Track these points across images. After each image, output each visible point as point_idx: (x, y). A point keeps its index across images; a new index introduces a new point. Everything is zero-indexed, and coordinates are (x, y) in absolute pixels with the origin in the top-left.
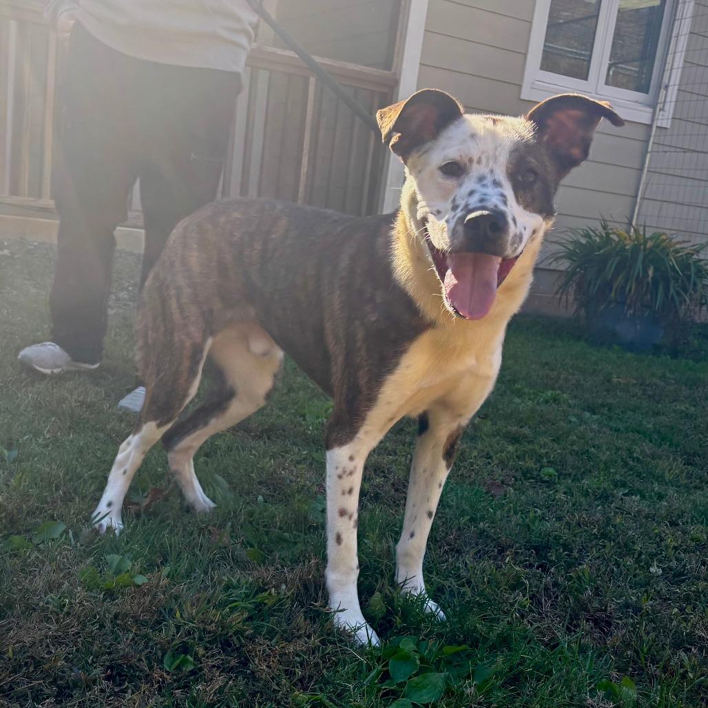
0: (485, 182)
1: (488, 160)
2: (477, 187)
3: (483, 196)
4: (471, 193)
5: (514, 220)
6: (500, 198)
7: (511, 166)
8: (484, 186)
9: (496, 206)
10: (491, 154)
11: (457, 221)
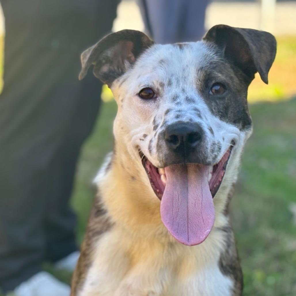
0: (178, 101)
1: (178, 81)
2: (173, 106)
3: (178, 113)
4: (167, 112)
5: (211, 130)
6: (193, 112)
7: (200, 83)
8: (178, 104)
9: (191, 120)
10: (181, 75)
11: (159, 136)
